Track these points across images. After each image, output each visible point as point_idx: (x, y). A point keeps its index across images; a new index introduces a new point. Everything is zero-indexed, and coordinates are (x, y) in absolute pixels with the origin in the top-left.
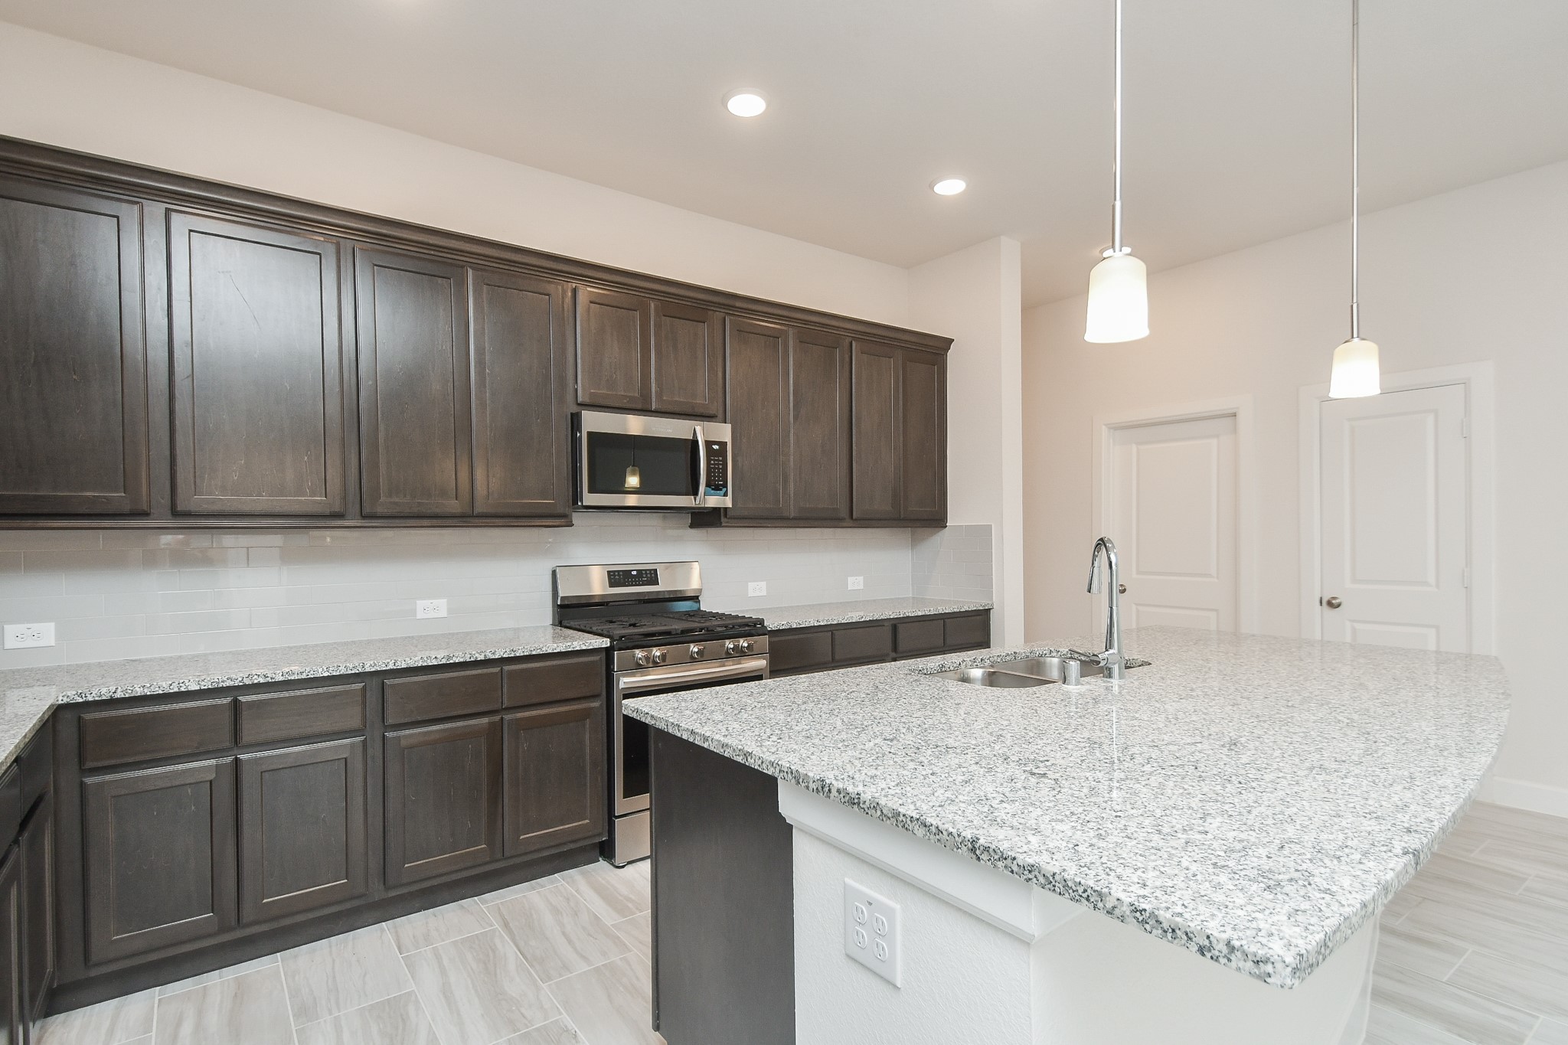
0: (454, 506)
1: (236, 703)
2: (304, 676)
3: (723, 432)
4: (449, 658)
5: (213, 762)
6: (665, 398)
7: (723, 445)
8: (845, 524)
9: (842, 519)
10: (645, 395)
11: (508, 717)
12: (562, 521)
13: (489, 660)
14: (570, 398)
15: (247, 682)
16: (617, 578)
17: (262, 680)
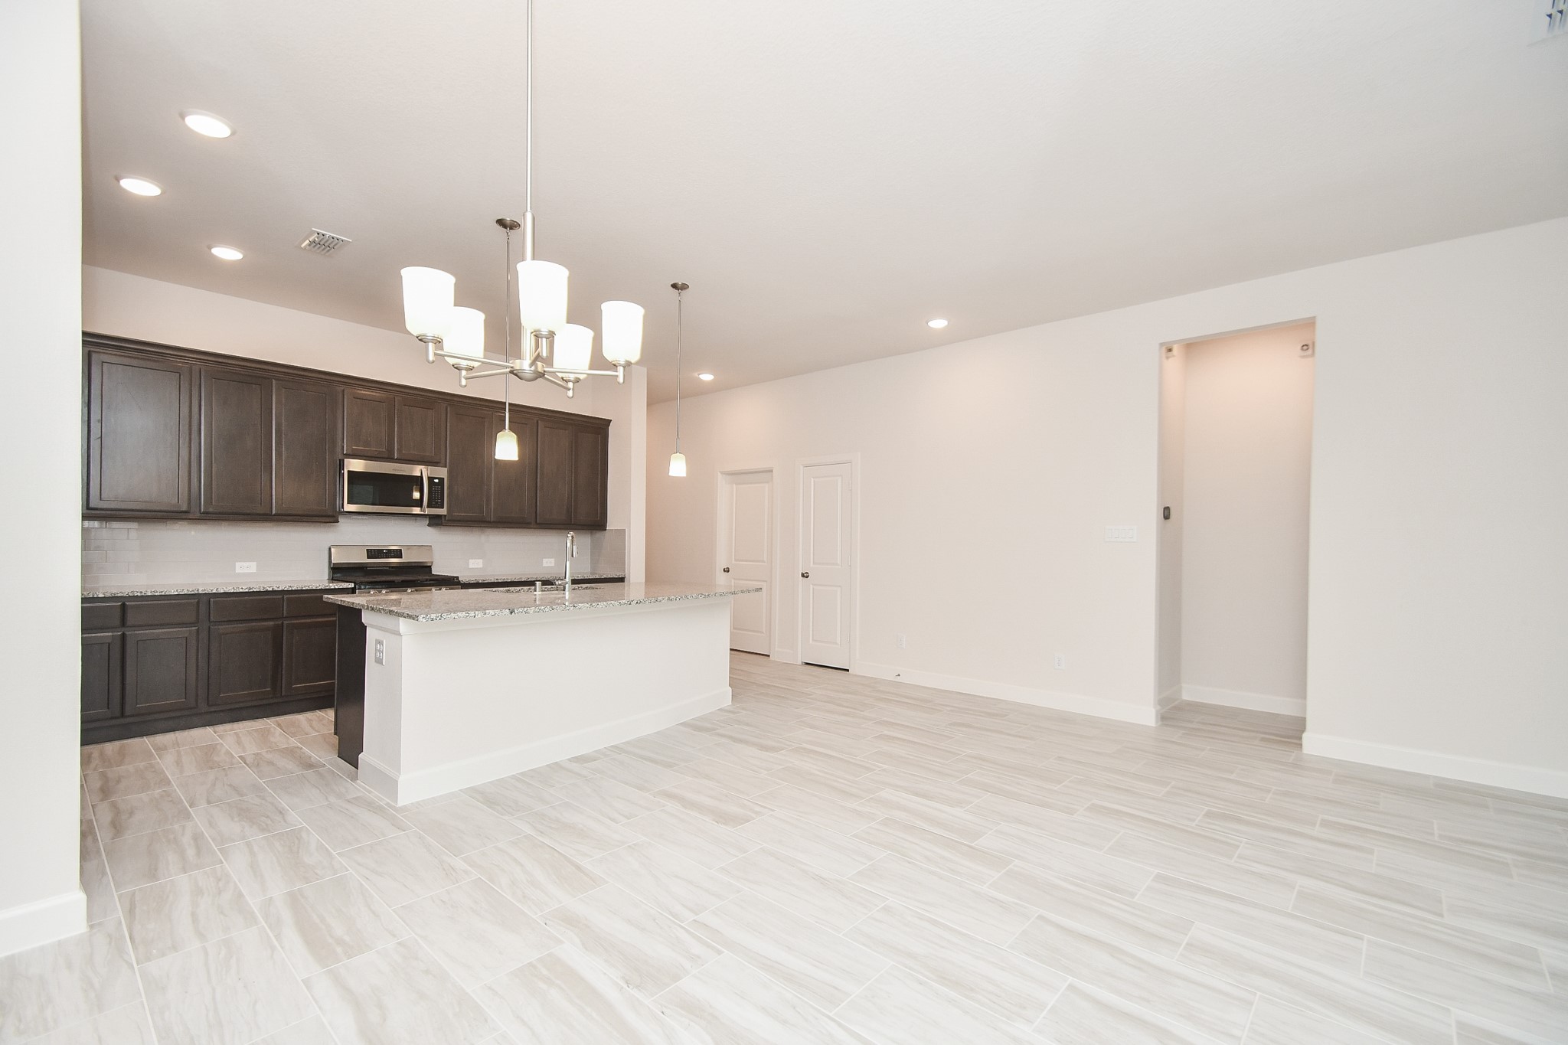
0: (260, 510)
1: (124, 605)
2: (163, 594)
3: (442, 472)
4: (250, 588)
5: (110, 634)
6: (403, 452)
7: (441, 480)
8: (532, 526)
9: (529, 523)
10: (391, 451)
11: (286, 622)
12: (331, 519)
13: (276, 591)
14: (339, 449)
15: (131, 594)
16: (372, 553)
17: (139, 594)
